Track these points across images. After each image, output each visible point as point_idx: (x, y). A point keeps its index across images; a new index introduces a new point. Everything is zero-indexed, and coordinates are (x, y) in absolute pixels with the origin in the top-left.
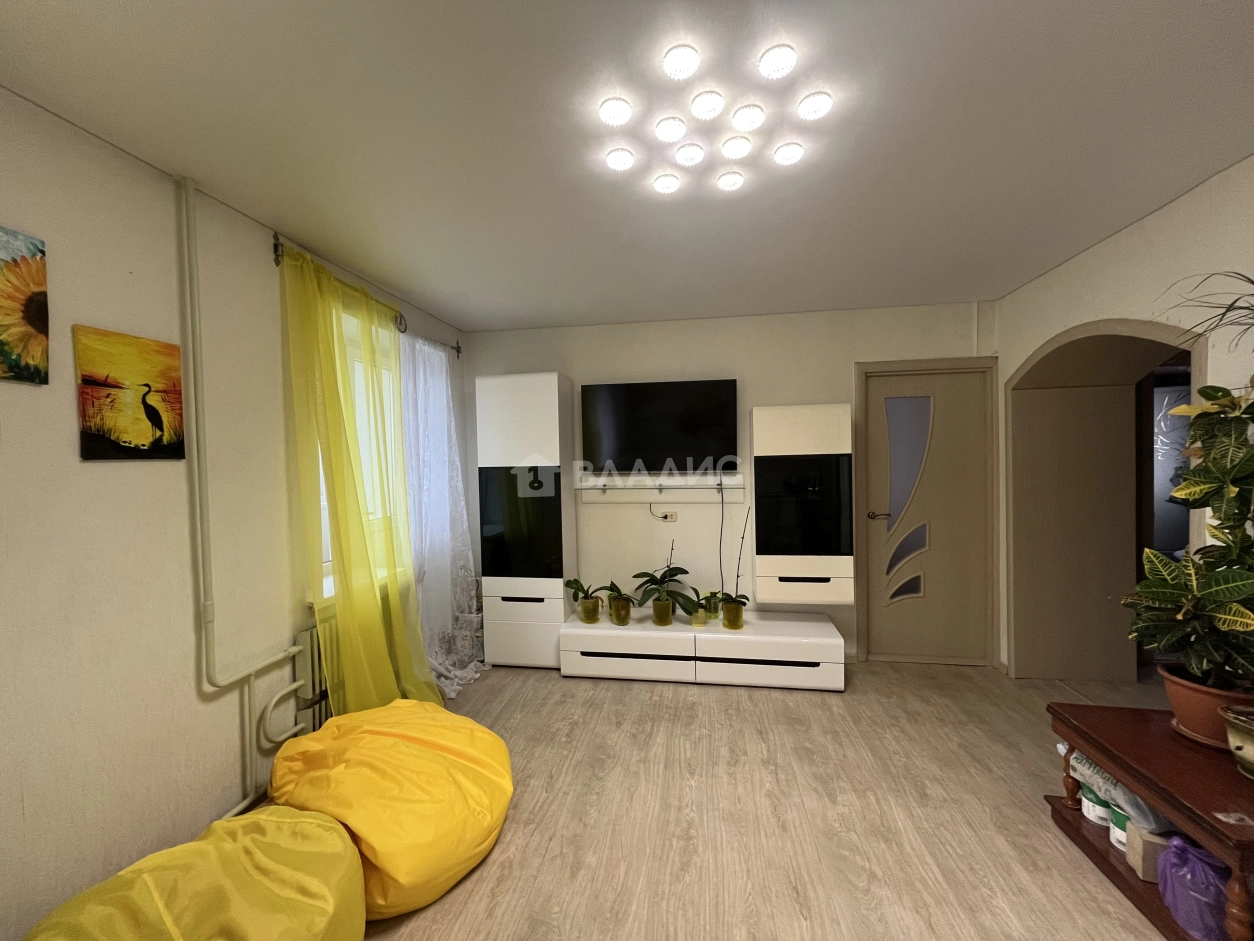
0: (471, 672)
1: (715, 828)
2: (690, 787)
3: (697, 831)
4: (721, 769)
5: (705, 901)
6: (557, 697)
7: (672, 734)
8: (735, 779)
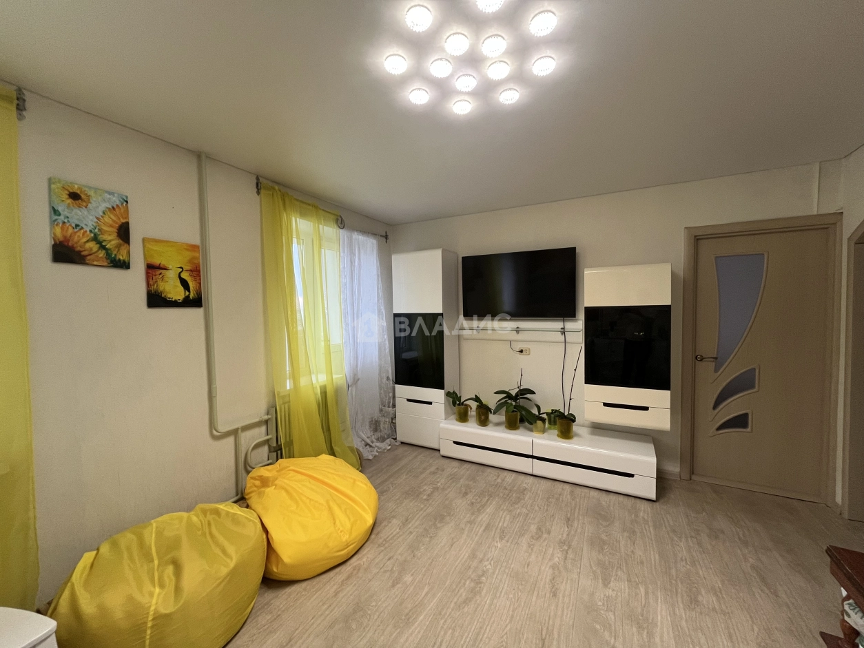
0: (385, 445)
1: (501, 581)
2: (496, 547)
3: (487, 579)
4: (524, 541)
5: (471, 629)
6: (433, 469)
7: (499, 508)
8: (532, 550)
